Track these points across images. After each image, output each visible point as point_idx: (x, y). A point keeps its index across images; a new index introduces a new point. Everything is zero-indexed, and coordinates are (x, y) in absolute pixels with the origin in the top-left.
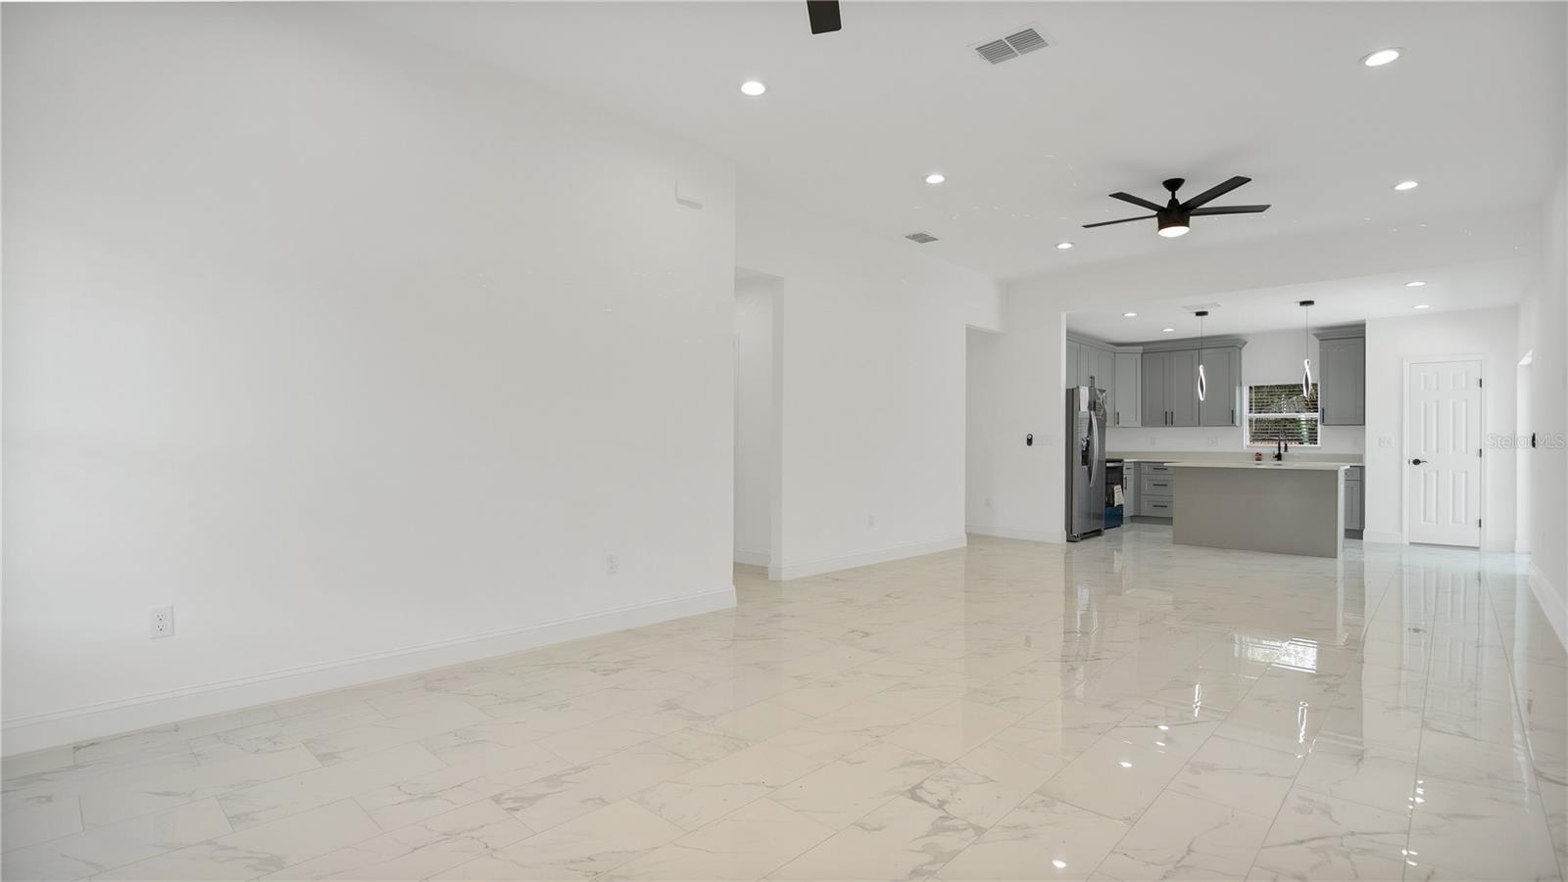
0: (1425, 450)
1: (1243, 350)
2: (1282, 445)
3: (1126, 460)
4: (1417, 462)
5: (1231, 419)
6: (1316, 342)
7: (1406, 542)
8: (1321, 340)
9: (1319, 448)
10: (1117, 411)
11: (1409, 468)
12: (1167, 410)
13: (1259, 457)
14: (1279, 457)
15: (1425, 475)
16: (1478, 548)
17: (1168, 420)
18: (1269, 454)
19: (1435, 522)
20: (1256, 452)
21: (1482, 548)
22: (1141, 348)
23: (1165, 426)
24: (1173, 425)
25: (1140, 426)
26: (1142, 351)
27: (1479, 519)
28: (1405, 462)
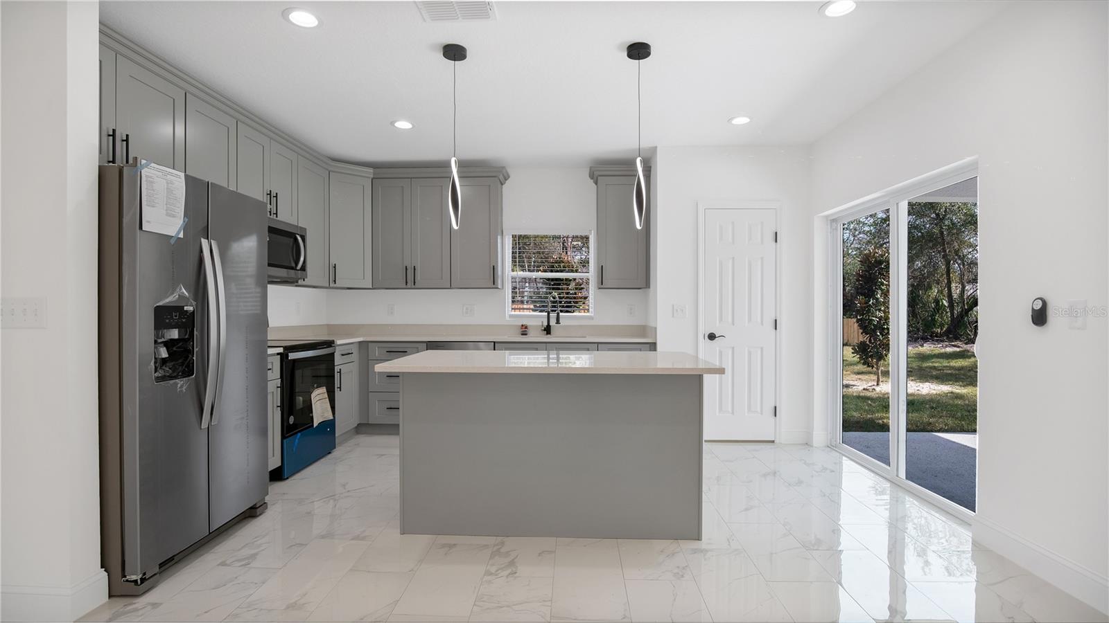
0: (720, 321)
2: (553, 315)
3: (339, 342)
4: (712, 337)
5: (493, 281)
9: (591, 318)
10: (332, 262)
11: (704, 343)
12: (407, 263)
13: (524, 330)
14: (548, 330)
15: (721, 352)
16: (773, 442)
17: (409, 279)
18: (537, 326)
19: (731, 412)
20: (521, 324)
21: (777, 441)
22: (371, 170)
23: (405, 286)
24: (417, 286)
25: (371, 287)
26: (372, 176)
27: (773, 405)
28: (701, 337)
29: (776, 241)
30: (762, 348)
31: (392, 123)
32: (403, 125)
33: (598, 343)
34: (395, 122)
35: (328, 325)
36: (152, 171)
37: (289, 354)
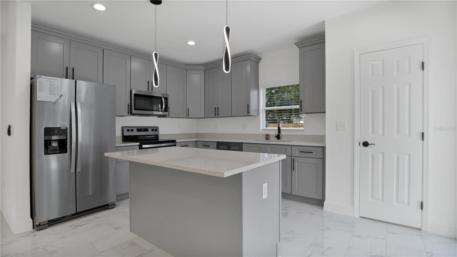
0: (373, 132)
1: (259, 64)
4: (366, 144)
5: (248, 112)
6: (297, 50)
7: (357, 216)
8: (300, 48)
9: (302, 130)
11: (359, 149)
13: (267, 137)
14: (279, 137)
15: (373, 156)
16: (420, 229)
17: (217, 114)
18: (273, 135)
19: (381, 199)
20: (265, 134)
21: (424, 229)
22: (203, 67)
23: (215, 116)
24: (219, 116)
25: (204, 117)
26: (204, 69)
27: (421, 201)
28: (357, 144)
29: (423, 69)
30: (409, 155)
31: (187, 43)
32: (191, 43)
33: (292, 146)
34: (188, 42)
35: (196, 133)
36: (42, 79)
37: (143, 146)
